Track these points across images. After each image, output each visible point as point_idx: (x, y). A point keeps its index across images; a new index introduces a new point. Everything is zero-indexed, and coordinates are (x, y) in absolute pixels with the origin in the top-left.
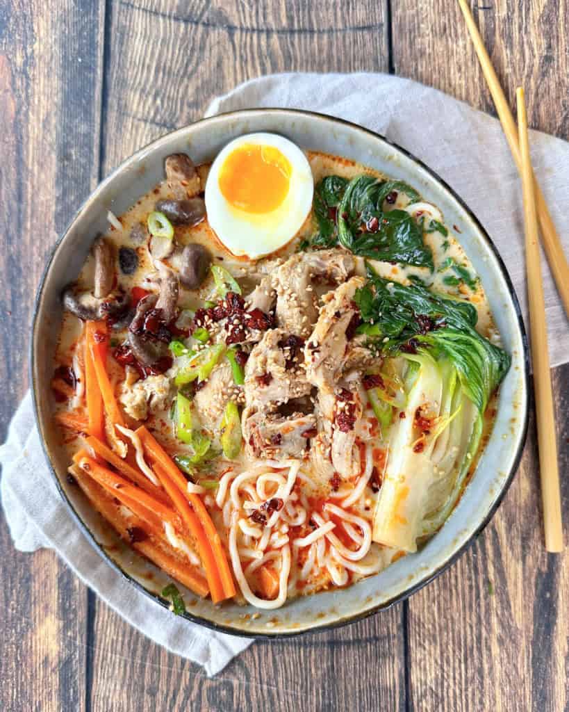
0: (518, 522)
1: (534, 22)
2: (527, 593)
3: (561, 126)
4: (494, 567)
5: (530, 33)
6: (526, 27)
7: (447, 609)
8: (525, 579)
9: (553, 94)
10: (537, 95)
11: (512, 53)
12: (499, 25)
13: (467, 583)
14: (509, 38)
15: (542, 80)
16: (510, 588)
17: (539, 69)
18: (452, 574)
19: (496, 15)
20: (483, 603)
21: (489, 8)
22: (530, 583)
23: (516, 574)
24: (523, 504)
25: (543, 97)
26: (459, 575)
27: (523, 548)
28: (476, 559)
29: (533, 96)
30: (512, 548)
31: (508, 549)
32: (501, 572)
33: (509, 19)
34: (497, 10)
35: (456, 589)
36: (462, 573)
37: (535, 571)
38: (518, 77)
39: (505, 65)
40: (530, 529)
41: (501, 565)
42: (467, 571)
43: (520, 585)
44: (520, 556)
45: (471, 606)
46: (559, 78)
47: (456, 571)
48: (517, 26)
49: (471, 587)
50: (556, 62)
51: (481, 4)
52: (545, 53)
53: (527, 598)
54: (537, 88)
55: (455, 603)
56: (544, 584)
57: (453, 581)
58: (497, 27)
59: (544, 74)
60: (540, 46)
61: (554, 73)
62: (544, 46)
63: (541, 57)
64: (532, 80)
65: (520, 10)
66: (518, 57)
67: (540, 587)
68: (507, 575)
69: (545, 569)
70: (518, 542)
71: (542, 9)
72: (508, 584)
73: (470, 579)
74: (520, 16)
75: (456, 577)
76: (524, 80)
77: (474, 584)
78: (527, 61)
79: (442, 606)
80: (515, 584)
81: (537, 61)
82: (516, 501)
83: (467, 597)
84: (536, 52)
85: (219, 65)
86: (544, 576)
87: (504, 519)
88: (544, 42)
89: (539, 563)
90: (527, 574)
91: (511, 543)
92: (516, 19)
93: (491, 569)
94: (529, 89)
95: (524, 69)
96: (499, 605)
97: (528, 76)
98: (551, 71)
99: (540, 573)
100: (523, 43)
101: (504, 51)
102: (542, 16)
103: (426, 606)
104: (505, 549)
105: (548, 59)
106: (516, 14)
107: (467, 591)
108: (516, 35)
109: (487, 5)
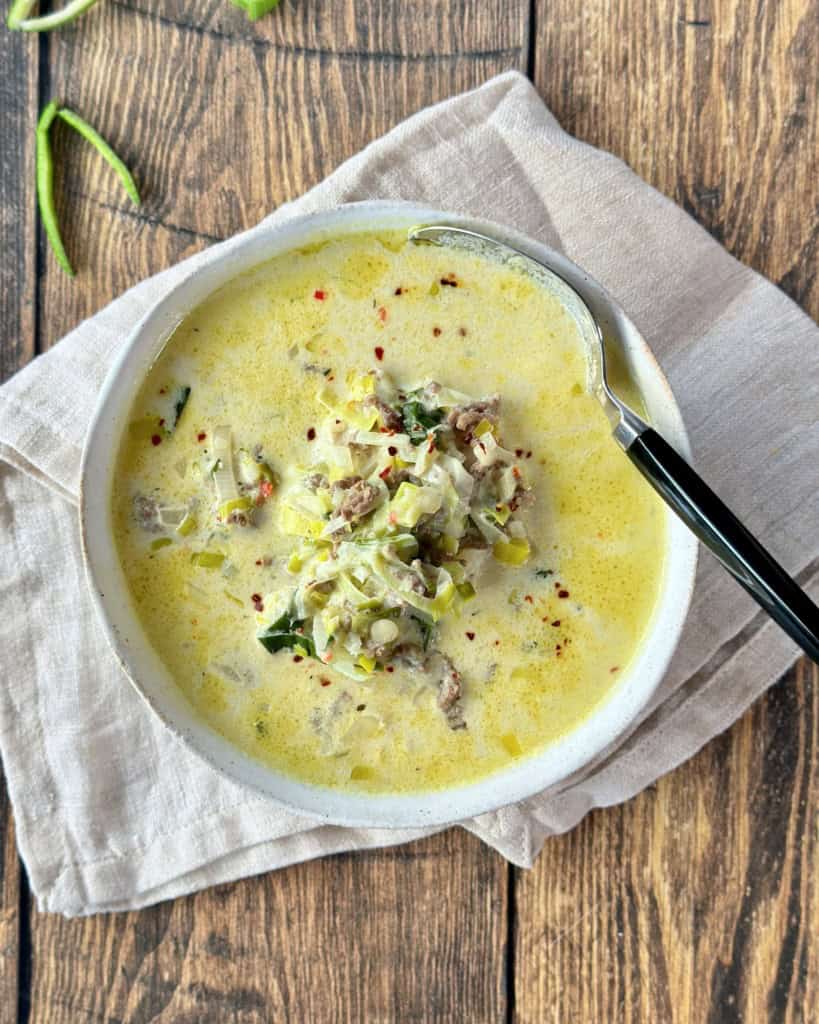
0: (690, 885)
1: (780, 51)
2: (699, 995)
3: (808, 244)
4: (650, 954)
5: (770, 72)
6: (765, 62)
7: (574, 1014)
8: (696, 974)
9: (800, 186)
10: (773, 185)
11: (737, 107)
12: (719, 55)
13: (607, 976)
14: (733, 81)
15: (784, 159)
16: (673, 986)
17: (780, 140)
18: (585, 962)
19: (716, 36)
20: (629, 1008)
21: (706, 24)
22: (704, 979)
23: (683, 966)
24: (699, 859)
25: (783, 188)
26: (595, 961)
27: (697, 925)
28: (622, 940)
29: (766, 188)
30: (678, 925)
31: (673, 927)
32: (659, 961)
33: (737, 45)
34: (717, 27)
35: (590, 985)
36: (600, 960)
37: (713, 962)
38: (744, 153)
39: (724, 128)
40: (708, 898)
41: (661, 952)
42: (607, 957)
43: (688, 983)
44: (691, 938)
45: (610, 1012)
46: (814, 156)
47: (591, 958)
48: (749, 59)
49: (612, 982)
50: (810, 127)
51: (691, 16)
52: (793, 110)
53: (698, 1004)
54: (775, 173)
55: (586, 1005)
56: (724, 983)
57: (585, 972)
58: (715, 59)
59: (789, 148)
60: (785, 96)
61: (805, 148)
62: (793, 97)
63: (786, 118)
64: (766, 159)
65: (758, 28)
66: (747, 116)
67: (719, 987)
68: (668, 966)
69: (728, 960)
70: (688, 917)
71: (795, 27)
72: (671, 980)
73: (611, 970)
74: (757, 40)
75: (590, 967)
76: (753, 158)
77: (617, 977)
78: (762, 124)
79: (566, 1009)
80: (681, 981)
81: (779, 124)
82: (688, 852)
83: (606, 998)
84: (778, 108)
85: (239, 111)
86: (726, 970)
87: (669, 880)
88: (793, 89)
89: (720, 950)
90: (699, 967)
91: (678, 919)
92: (749, 46)
93: (644, 956)
94: (761, 175)
95: (754, 140)
96: (655, 1012)
97: (761, 152)
98: (801, 143)
99: (720, 965)
100: (757, 92)
101: (724, 103)
102: (794, 40)
103: (541, 1008)
104: (668, 927)
105: (798, 121)
106: (750, 36)
107: (606, 987)
108: (747, 75)
109: (702, 17)
